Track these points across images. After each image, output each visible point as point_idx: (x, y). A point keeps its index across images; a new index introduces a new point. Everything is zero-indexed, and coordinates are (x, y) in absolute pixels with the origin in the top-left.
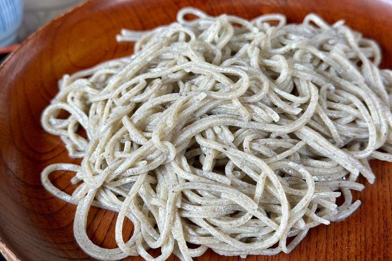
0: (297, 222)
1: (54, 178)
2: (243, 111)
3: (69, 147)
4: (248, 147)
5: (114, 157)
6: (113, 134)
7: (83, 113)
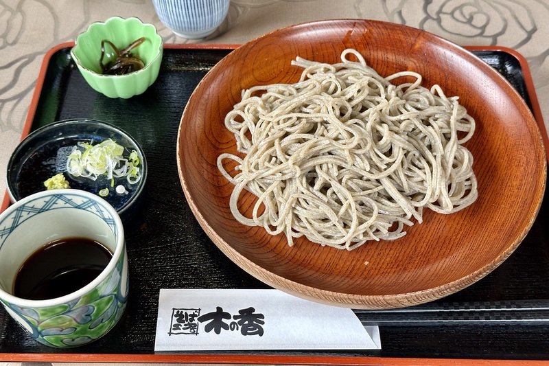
0: (358, 235)
1: (226, 163)
2: (349, 159)
3: (238, 143)
4: (344, 182)
5: (264, 165)
6: (267, 149)
7: (253, 123)
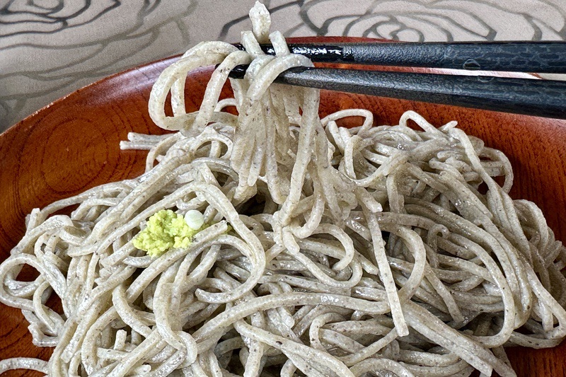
3: (33, 328)
4: (317, 338)
5: (97, 359)
6: (100, 314)
7: (58, 273)
